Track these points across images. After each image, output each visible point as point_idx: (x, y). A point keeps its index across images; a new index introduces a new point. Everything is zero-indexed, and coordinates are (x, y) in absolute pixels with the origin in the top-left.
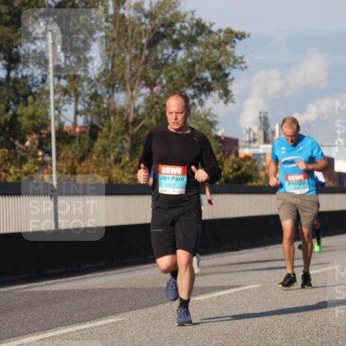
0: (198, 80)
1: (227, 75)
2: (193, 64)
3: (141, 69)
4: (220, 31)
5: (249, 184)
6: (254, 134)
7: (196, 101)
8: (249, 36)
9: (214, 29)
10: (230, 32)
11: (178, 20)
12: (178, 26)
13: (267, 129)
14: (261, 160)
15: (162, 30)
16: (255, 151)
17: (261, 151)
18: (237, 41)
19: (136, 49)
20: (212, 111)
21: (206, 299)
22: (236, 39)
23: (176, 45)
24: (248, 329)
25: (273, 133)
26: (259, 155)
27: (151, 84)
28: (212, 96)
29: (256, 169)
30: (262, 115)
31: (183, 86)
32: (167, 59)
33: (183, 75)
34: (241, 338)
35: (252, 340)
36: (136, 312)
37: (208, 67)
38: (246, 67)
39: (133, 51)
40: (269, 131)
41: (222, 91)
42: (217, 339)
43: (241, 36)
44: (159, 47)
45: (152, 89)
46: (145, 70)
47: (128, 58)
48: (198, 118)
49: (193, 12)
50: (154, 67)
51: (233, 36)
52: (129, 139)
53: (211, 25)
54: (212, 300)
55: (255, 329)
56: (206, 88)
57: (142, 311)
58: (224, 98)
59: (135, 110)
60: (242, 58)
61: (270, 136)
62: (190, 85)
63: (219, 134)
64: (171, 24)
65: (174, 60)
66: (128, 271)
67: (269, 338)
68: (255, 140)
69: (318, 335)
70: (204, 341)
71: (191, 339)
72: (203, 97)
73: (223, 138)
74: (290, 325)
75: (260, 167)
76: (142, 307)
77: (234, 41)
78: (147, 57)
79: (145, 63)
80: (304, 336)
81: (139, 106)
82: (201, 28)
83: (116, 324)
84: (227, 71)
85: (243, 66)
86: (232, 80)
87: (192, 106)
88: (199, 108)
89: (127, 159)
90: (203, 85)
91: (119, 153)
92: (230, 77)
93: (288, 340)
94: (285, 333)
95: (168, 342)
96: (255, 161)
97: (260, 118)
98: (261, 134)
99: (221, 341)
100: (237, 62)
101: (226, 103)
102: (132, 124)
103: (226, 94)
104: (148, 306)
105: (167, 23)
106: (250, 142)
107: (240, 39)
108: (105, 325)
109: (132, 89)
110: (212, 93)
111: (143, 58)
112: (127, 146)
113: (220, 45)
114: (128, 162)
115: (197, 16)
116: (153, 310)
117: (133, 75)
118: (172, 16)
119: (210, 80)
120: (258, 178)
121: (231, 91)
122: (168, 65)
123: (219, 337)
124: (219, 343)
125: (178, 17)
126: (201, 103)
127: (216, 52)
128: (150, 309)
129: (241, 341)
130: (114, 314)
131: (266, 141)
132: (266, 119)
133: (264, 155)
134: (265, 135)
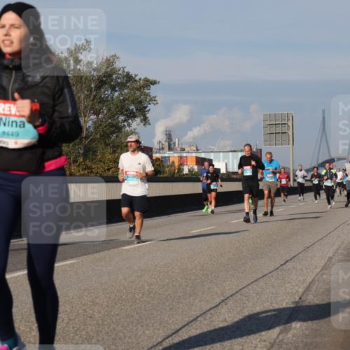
0: (127, 110)
1: (146, 107)
2: (124, 100)
3: (91, 103)
4: (140, 79)
5: (159, 176)
6: (162, 144)
7: (126, 124)
8: (159, 82)
9: (137, 78)
10: (146, 80)
11: (114, 73)
12: (114, 76)
14: (166, 161)
15: (104, 79)
16: (163, 155)
17: (166, 155)
18: (151, 86)
19: (87, 91)
23: (113, 89)
25: (174, 144)
26: (165, 157)
27: (97, 113)
28: (136, 121)
29: (163, 166)
30: (167, 133)
31: (117, 114)
32: (107, 97)
33: (118, 107)
36: (86, 256)
37: (133, 102)
38: (157, 103)
39: (86, 92)
40: (172, 142)
41: (142, 118)
43: (154, 83)
44: (102, 90)
45: (98, 116)
46: (93, 104)
47: (82, 97)
49: (124, 68)
50: (99, 102)
51: (149, 83)
52: (82, 148)
53: (136, 76)
54: (134, 249)
56: (132, 116)
57: (90, 256)
58: (144, 122)
59: (87, 129)
60: (155, 97)
61: (172, 146)
62: (122, 113)
64: (110, 76)
65: (112, 98)
68: (163, 149)
72: (130, 121)
73: (143, 147)
75: (166, 165)
76: (90, 254)
77: (149, 86)
78: (95, 96)
79: (94, 100)
81: (89, 127)
82: (129, 78)
83: (73, 264)
84: (145, 105)
85: (155, 102)
86: (149, 110)
87: (123, 127)
88: (127, 128)
89: (81, 160)
90: (130, 113)
91: (76, 157)
92: (148, 109)
96: (162, 161)
97: (166, 135)
98: (167, 144)
100: (153, 100)
101: (144, 125)
102: (85, 138)
103: (145, 120)
104: (94, 253)
105: (108, 75)
106: (160, 149)
107: (153, 84)
108: (66, 265)
109: (85, 117)
110: (136, 119)
111: (92, 97)
112: (81, 152)
113: (140, 88)
115: (126, 70)
116: (97, 255)
117: (86, 107)
118: (111, 70)
119: (134, 110)
120: (164, 172)
122: (108, 101)
125: (114, 71)
126: (129, 125)
127: (138, 93)
128: (95, 255)
130: (72, 258)
131: (170, 149)
132: (170, 135)
133: (169, 157)
134: (169, 145)
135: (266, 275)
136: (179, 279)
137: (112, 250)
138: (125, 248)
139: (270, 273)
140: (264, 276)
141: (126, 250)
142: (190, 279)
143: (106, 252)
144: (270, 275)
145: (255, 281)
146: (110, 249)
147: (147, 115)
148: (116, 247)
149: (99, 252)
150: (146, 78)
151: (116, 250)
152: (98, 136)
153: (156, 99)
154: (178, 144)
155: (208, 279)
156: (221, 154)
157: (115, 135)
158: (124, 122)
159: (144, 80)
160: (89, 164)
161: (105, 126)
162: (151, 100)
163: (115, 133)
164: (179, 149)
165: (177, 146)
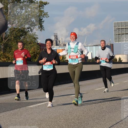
4: (37, 2)
7: (29, 30)
8: (49, 3)
13: (57, 40)
15: (16, 2)
20: (36, 34)
21: (33, 107)
22: (44, 5)
24: (50, 118)
25: (59, 41)
28: (36, 28)
30: (55, 35)
34: (47, 122)
35: (51, 122)
36: (5, 112)
38: (48, 17)
39: (4, 10)
41: (39, 26)
42: (38, 123)
43: (46, 4)
48: (30, 36)
52: (3, 45)
54: (36, 107)
55: (53, 118)
57: (8, 112)
58: (40, 28)
60: (47, 13)
61: (58, 43)
63: (39, 42)
66: (2, 96)
67: (58, 122)
69: (77, 120)
70: (32, 123)
71: (27, 123)
72: (32, 28)
73: (40, 44)
74: (66, 116)
77: (43, 6)
80: (72, 120)
84: (41, 18)
85: (47, 16)
87: (28, 31)
88: (31, 32)
89: (2, 52)
92: (43, 20)
93: (65, 122)
94: (64, 119)
95: (18, 124)
97: (54, 36)
99: (39, 123)
100: (46, 14)
101: (41, 30)
102: (4, 38)
103: (41, 27)
104: (11, 110)
107: (45, 5)
110: (36, 27)
111: (8, 13)
112: (2, 47)
114: (2, 54)
116: (12, 112)
121: (43, 26)
123: (39, 121)
124: (39, 124)
126: (32, 30)
129: (47, 123)
131: (57, 45)
132: (56, 36)
133: (56, 50)
134: (56, 42)
135: (118, 122)
136: (64, 126)
137: (22, 108)
138: (30, 107)
139: (121, 121)
140: (117, 123)
141: (31, 108)
142: (71, 126)
143: (18, 109)
144: (121, 122)
145: (111, 127)
146: (21, 107)
147: (43, 25)
148: (24, 106)
149: (14, 109)
150: (41, 1)
151: (24, 108)
152: (13, 38)
153: (48, 14)
154: (62, 42)
155: (82, 126)
156: (88, 47)
157: (23, 37)
158: (28, 28)
159: (39, 2)
160: (7, 55)
161: (17, 31)
162: (45, 14)
163: (23, 36)
164: (62, 45)
165: (61, 43)
